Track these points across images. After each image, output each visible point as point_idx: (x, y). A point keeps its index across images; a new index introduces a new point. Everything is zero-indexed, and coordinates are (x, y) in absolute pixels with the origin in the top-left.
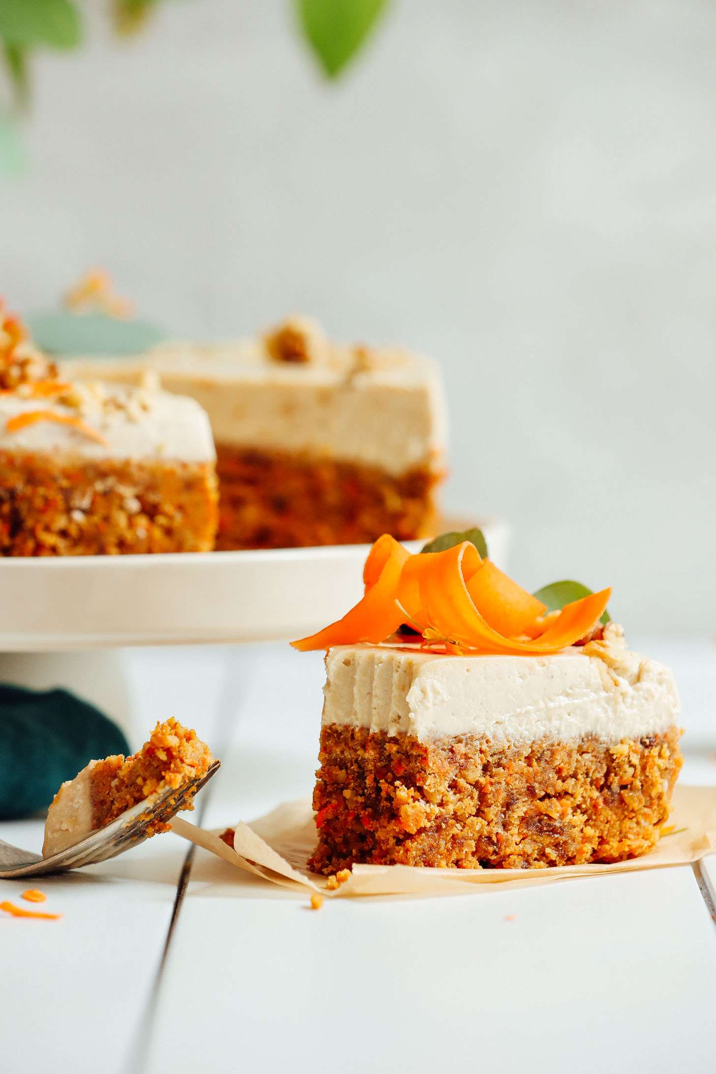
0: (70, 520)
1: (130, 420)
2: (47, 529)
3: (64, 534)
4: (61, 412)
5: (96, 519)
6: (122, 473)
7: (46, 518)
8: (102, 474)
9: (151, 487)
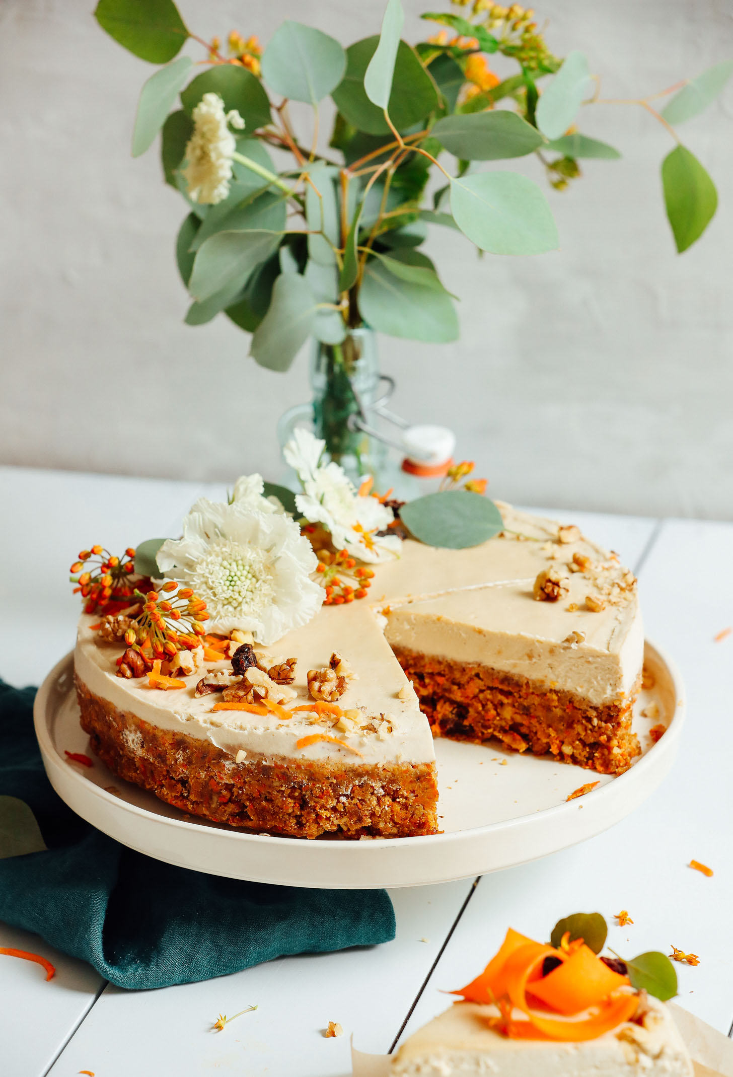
0: (338, 802)
1: (378, 739)
2: (323, 807)
3: (334, 809)
4: (333, 734)
5: (356, 801)
6: (372, 773)
7: (323, 801)
8: (360, 775)
9: (392, 781)
